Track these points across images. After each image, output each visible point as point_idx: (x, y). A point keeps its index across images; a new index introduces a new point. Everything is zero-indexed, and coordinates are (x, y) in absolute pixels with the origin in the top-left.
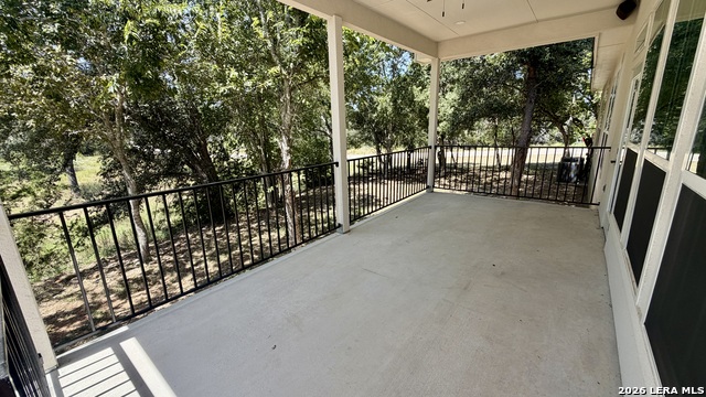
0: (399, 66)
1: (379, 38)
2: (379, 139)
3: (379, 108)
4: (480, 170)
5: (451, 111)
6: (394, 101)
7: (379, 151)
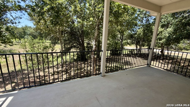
0: (150, 20)
1: (133, 6)
2: (137, 43)
3: (138, 33)
4: (181, 60)
5: (168, 35)
6: (144, 31)
7: (137, 47)
